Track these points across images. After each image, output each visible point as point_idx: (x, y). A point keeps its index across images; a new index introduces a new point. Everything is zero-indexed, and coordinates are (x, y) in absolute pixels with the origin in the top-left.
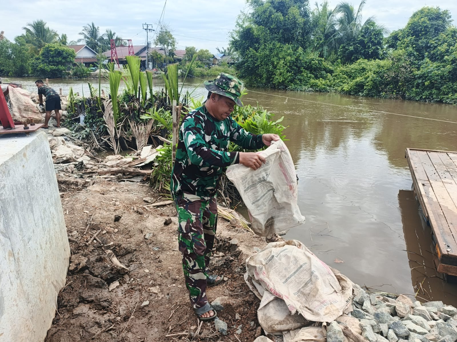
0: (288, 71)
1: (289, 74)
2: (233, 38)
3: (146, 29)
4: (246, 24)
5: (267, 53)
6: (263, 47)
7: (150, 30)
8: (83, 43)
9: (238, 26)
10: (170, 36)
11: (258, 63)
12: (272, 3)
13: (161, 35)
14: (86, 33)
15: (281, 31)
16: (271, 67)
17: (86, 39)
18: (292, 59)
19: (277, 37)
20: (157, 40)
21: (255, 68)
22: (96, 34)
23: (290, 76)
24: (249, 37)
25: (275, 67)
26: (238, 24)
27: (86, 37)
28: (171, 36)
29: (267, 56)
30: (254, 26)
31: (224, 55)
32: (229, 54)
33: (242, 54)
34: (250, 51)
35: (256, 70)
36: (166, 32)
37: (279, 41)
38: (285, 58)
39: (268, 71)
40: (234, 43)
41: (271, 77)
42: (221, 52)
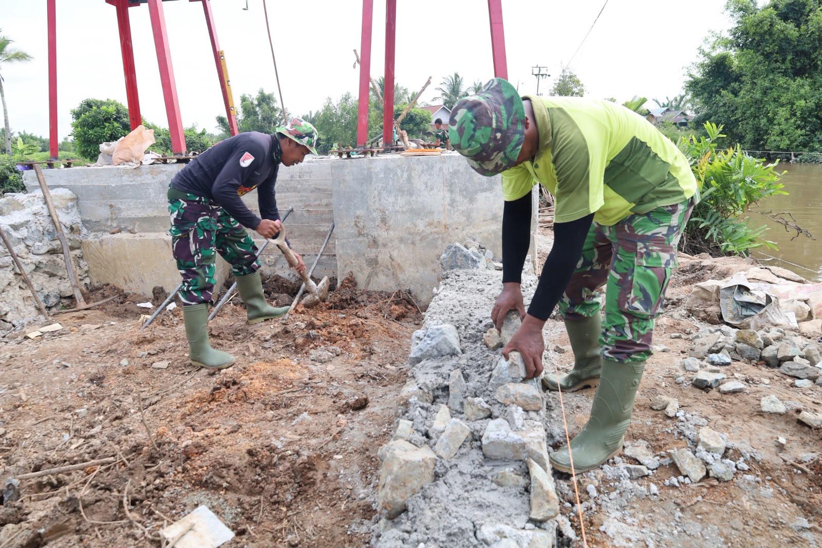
0: (798, 127)
1: (799, 132)
2: (691, 76)
3: (536, 75)
4: (719, 51)
5: (758, 96)
6: (748, 86)
7: (542, 75)
8: (440, 102)
9: (702, 56)
10: (577, 83)
11: (739, 114)
12: (775, 7)
13: (561, 82)
14: (445, 88)
15: (789, 57)
16: (764, 121)
17: (444, 97)
18: (809, 104)
19: (779, 68)
20: (555, 89)
21: (731, 124)
22: (458, 88)
23: (802, 135)
24: (722, 73)
25: (771, 121)
26: (702, 52)
27: (445, 94)
28: (578, 81)
29: (756, 103)
30: (733, 53)
31: (668, 110)
32: (677, 108)
33: (706, 103)
34: (722, 97)
35: (733, 128)
36: (571, 77)
37: (785, 73)
38: (794, 104)
39: (757, 129)
40: (694, 86)
41: (762, 139)
42: (662, 105)
